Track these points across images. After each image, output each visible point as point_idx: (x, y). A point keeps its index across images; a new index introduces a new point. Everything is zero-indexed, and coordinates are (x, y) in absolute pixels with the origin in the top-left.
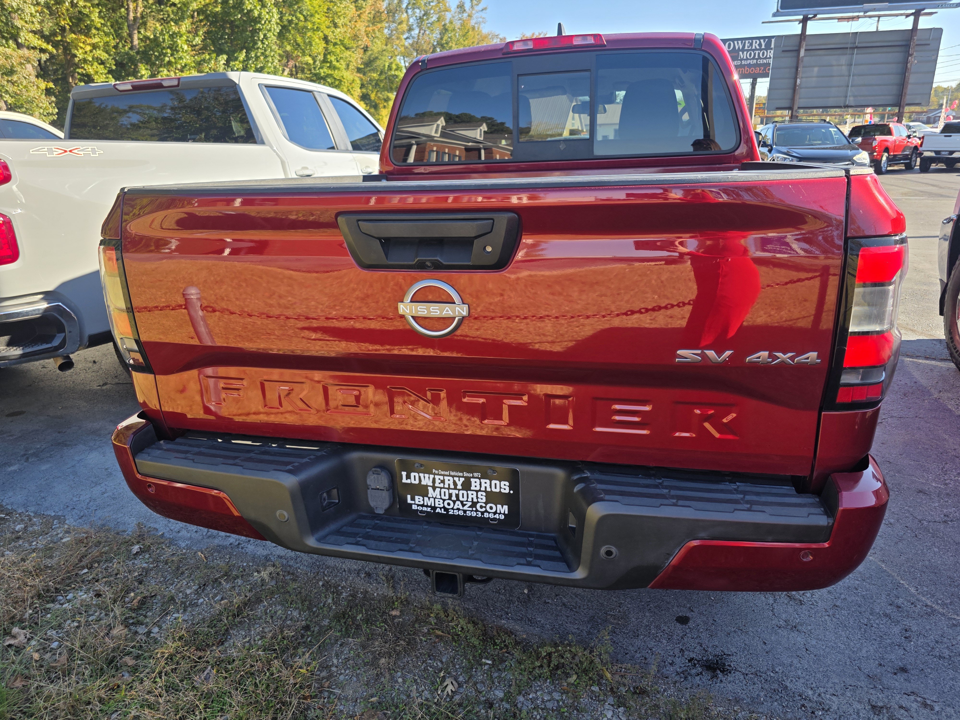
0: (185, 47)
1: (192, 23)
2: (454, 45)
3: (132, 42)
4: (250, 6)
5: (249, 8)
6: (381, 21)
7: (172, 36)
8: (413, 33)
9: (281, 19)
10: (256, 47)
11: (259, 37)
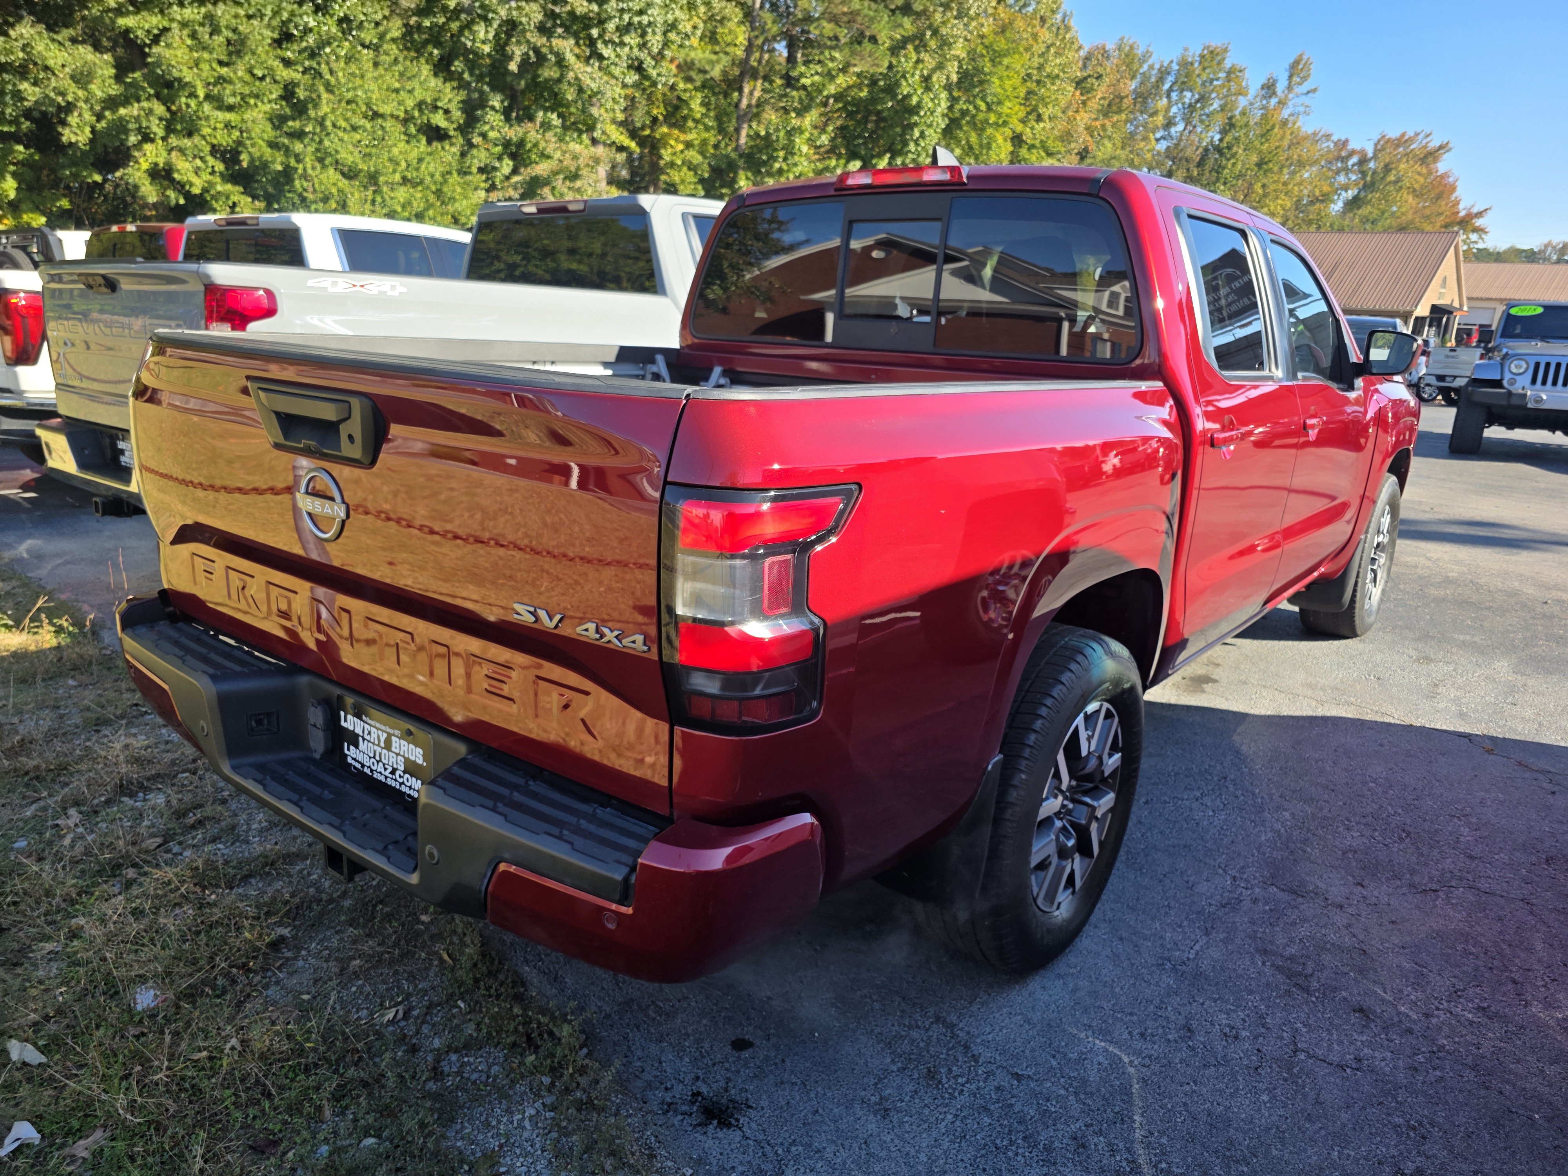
0: (805, 149)
1: (821, 115)
2: (1240, 151)
3: (738, 140)
4: (908, 89)
5: (905, 93)
6: (1120, 111)
7: (790, 134)
8: (1173, 130)
9: (950, 108)
10: (905, 150)
11: (912, 135)
